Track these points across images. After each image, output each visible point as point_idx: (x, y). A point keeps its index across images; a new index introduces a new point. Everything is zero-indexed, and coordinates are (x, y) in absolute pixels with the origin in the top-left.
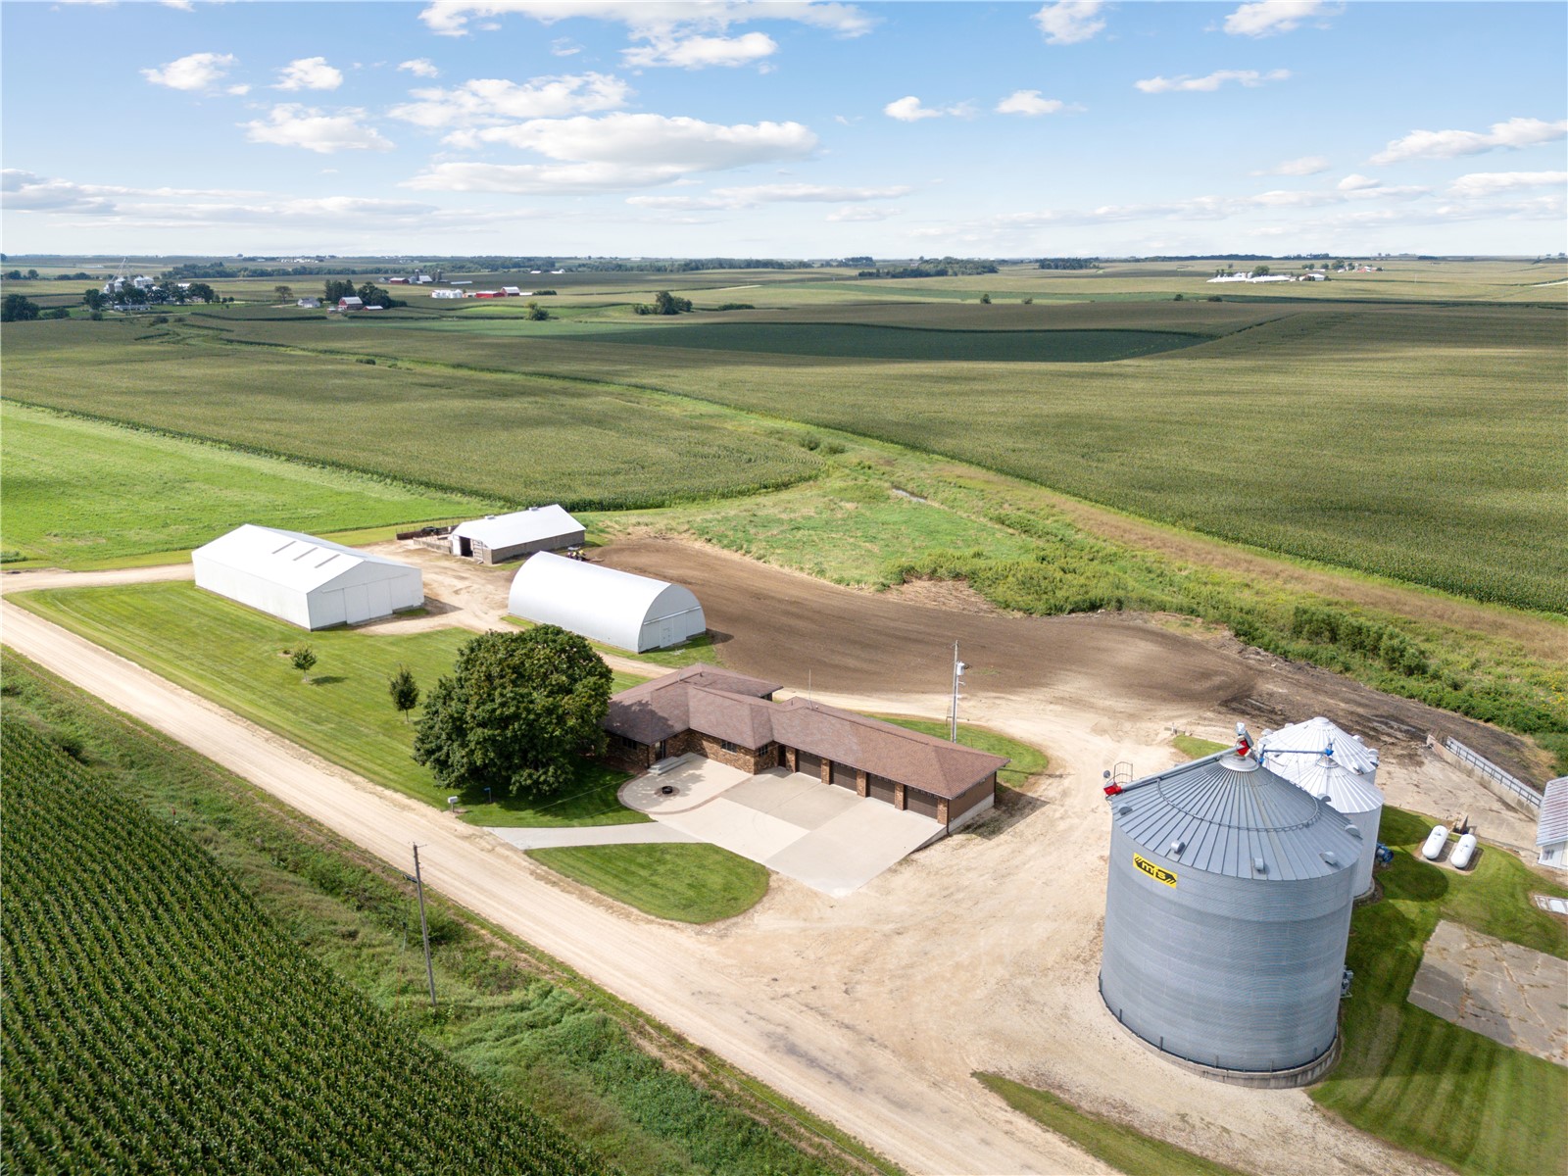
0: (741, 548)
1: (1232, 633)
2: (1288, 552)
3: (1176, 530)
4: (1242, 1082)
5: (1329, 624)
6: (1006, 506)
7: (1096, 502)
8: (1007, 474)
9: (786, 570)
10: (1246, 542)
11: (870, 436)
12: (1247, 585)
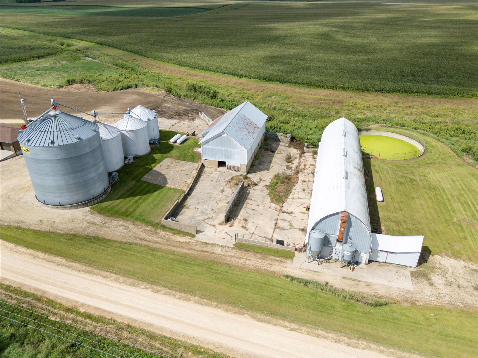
0: (11, 77)
1: (165, 91)
2: (197, 68)
3: (169, 64)
4: (69, 208)
5: (194, 86)
6: (120, 60)
7: (148, 57)
8: (125, 50)
9: (26, 84)
10: (186, 66)
11: (84, 41)
12: (181, 78)
